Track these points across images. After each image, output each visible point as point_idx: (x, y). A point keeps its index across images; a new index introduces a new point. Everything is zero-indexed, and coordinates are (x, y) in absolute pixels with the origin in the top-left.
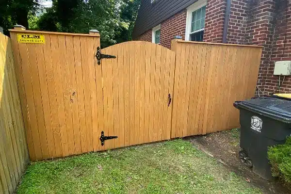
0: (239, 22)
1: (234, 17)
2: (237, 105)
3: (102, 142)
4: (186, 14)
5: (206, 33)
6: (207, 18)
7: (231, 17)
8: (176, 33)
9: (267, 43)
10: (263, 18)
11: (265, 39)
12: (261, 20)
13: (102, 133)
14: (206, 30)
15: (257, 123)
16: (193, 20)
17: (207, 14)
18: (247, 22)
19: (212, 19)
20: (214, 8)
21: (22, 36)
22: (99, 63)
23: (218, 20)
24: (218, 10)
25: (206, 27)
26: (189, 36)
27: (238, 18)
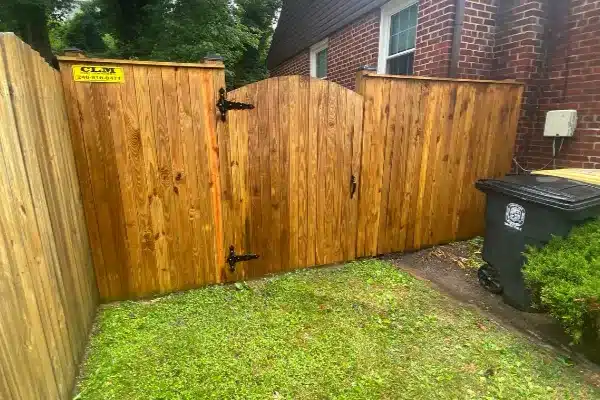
0: (480, 35)
1: (472, 27)
2: (482, 186)
3: (231, 265)
4: (379, 19)
5: (418, 58)
6: (420, 27)
7: (467, 26)
8: (358, 56)
9: (533, 76)
10: (525, 29)
11: (528, 68)
12: (522, 33)
13: (232, 248)
14: (418, 52)
15: (515, 216)
16: (393, 31)
17: (420, 21)
18: (496, 37)
19: (431, 30)
20: (434, 9)
21: (82, 69)
22: (224, 119)
23: (441, 33)
24: (441, 12)
25: (418, 46)
26: (385, 63)
27: (479, 28)
